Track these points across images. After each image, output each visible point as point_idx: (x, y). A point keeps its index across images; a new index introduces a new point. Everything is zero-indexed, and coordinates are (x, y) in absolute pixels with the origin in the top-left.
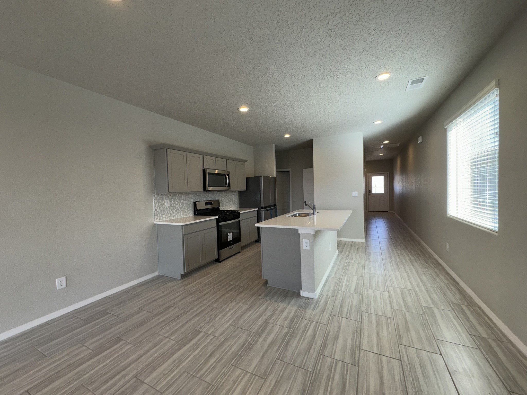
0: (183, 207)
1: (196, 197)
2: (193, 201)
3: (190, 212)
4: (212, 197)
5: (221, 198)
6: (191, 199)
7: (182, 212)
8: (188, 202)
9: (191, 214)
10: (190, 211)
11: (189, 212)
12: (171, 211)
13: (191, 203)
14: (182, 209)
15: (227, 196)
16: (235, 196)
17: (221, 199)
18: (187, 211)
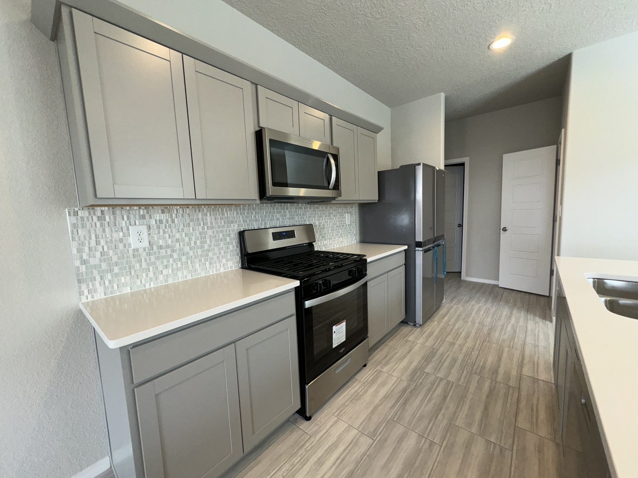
0: (202, 247)
1: (246, 217)
2: (236, 228)
3: (227, 260)
4: (293, 218)
5: (318, 220)
6: (232, 222)
7: (201, 261)
8: (222, 231)
9: (230, 264)
10: (229, 257)
11: (224, 261)
12: (158, 263)
13: (229, 235)
14: (199, 252)
15: (334, 216)
16: (352, 215)
17: (317, 223)
18: (218, 258)
